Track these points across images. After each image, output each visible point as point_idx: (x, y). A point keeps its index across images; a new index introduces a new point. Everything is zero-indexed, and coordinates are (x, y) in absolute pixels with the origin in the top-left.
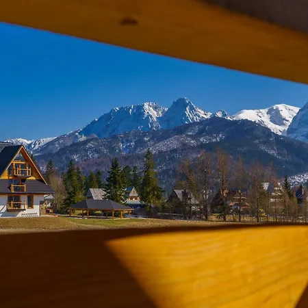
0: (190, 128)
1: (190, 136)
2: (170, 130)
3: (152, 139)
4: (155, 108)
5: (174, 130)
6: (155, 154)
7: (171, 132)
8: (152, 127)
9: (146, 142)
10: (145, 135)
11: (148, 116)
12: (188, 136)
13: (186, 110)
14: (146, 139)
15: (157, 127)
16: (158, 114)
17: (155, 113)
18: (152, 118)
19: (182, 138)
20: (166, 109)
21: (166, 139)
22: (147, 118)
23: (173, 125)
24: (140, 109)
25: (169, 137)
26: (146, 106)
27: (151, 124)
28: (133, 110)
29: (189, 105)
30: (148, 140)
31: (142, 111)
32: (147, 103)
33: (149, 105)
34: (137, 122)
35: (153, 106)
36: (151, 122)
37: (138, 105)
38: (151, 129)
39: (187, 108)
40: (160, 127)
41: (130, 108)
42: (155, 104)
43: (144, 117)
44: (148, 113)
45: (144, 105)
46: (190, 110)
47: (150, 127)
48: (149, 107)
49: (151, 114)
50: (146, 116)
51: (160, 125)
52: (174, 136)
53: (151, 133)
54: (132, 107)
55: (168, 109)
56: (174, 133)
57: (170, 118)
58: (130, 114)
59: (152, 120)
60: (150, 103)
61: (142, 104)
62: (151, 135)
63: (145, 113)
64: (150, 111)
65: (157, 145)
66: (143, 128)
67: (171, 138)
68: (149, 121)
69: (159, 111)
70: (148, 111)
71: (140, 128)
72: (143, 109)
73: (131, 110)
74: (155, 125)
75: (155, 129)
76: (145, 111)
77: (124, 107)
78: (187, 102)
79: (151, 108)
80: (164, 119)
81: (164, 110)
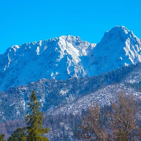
0: (133, 73)
2: (101, 77)
3: (73, 91)
4: (77, 44)
5: (106, 77)
6: (77, 115)
7: (102, 79)
8: (73, 73)
9: (63, 98)
10: (61, 87)
11: (65, 57)
12: (128, 85)
13: (125, 45)
14: (63, 92)
15: (80, 74)
16: (81, 51)
17: (77, 51)
18: (71, 59)
19: (119, 88)
20: (94, 45)
21: (93, 92)
22: (65, 59)
23: (106, 69)
24: (53, 45)
25: (99, 87)
26: (62, 41)
27: (72, 68)
28: (41, 49)
29: (129, 37)
30: (67, 93)
31: (56, 48)
32: (63, 36)
33: (66, 40)
34: (50, 67)
35: (73, 41)
36: (70, 65)
37: (49, 40)
38: (70, 77)
39: (126, 43)
40: (85, 74)
41: (37, 45)
42: (75, 37)
43: (59, 58)
44: (65, 51)
45: (59, 39)
46: (130, 45)
47: (69, 73)
48: (67, 42)
49: (70, 54)
50: (62, 57)
51: (85, 69)
52: (106, 85)
53: (71, 82)
54: (40, 44)
55: (96, 44)
56: (106, 81)
57: (100, 58)
58: (38, 54)
59: (72, 63)
60: (67, 37)
61: (56, 39)
62: (71, 86)
63: (61, 52)
64: (69, 49)
65: (80, 101)
66: (59, 75)
67: (102, 89)
68: (68, 64)
69: (82, 48)
70: (65, 49)
71: (53, 76)
72: (58, 46)
73: (38, 48)
74: (76, 71)
75: (76, 76)
76: (60, 49)
77: (28, 43)
78: (127, 33)
79: (70, 45)
80: (92, 60)
81: (90, 46)
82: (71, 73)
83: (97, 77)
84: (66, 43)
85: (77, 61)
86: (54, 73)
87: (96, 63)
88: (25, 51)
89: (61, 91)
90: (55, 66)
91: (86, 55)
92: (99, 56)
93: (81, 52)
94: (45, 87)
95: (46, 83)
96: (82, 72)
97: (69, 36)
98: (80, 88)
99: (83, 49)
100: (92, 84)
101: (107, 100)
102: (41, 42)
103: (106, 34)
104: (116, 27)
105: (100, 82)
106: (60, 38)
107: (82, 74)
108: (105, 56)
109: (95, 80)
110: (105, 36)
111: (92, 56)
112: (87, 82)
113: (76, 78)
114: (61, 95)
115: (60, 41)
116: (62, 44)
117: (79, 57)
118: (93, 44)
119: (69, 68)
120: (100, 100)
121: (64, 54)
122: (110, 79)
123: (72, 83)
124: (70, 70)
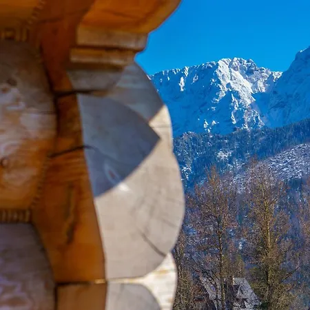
2: (288, 129)
3: (239, 154)
4: (248, 72)
5: (297, 129)
6: (244, 195)
7: (290, 133)
8: (241, 122)
9: (222, 165)
10: (219, 147)
11: (229, 94)
14: (222, 155)
15: (253, 124)
16: (255, 84)
17: (248, 85)
18: (238, 98)
20: (277, 75)
21: (273, 154)
22: (228, 98)
24: (207, 74)
25: (284, 147)
26: (223, 67)
27: (239, 115)
28: (188, 80)
30: (229, 157)
31: (213, 80)
32: (225, 60)
33: (230, 65)
34: (201, 111)
35: (242, 68)
36: (236, 109)
37: (201, 66)
38: (235, 129)
40: (262, 123)
41: (181, 74)
42: (246, 61)
43: (217, 97)
44: (228, 85)
45: (218, 65)
47: (235, 122)
48: (232, 70)
49: (237, 89)
50: (222, 94)
51: (262, 116)
52: (296, 144)
53: (237, 138)
54: (186, 73)
55: (281, 73)
56: (296, 137)
57: (288, 96)
58: (182, 90)
59: (240, 105)
60: (232, 61)
61: (212, 64)
62: (236, 145)
63: (221, 87)
64: (234, 81)
65: (250, 170)
66: (217, 125)
67: (289, 150)
68: (233, 108)
69: (258, 79)
70: (229, 81)
71: (208, 128)
72: (216, 77)
73: (182, 79)
74: (247, 119)
75: (247, 127)
76: (219, 82)
77: (166, 72)
79: (237, 74)
80: (274, 101)
81: (271, 76)
82: (237, 123)
83: (280, 130)
84: (230, 72)
85: (249, 102)
86: (210, 122)
87: (281, 105)
88: (161, 84)
89: (219, 154)
90: (211, 109)
91: (264, 91)
92: (286, 94)
93: (256, 87)
94: (193, 146)
95: (194, 139)
96: (257, 121)
97: (235, 59)
98: (253, 149)
99: (259, 82)
100: (273, 142)
101: (297, 168)
102: (187, 69)
103: (298, 56)
105: (285, 138)
106: (220, 62)
107: (257, 124)
108: (297, 94)
109: (277, 134)
110: (296, 58)
111: (275, 92)
112: (264, 138)
113: (245, 131)
114: (219, 159)
115: (219, 68)
116: (223, 72)
117: (252, 95)
118: (277, 73)
119: (235, 114)
120: (285, 169)
121: (226, 89)
122: (304, 133)
123: (238, 140)
124: (236, 118)
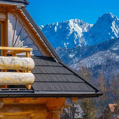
0: (116, 43)
1: (115, 52)
2: (96, 46)
3: (77, 55)
4: (81, 24)
5: (99, 46)
6: (79, 71)
8: (78, 43)
9: (71, 59)
10: (70, 53)
11: (73, 33)
12: (112, 51)
13: (112, 25)
14: (71, 56)
15: (83, 44)
17: (81, 29)
18: (77, 34)
19: (107, 53)
20: (92, 25)
21: (90, 56)
23: (99, 40)
24: (65, 25)
25: (94, 53)
26: (71, 22)
27: (77, 40)
28: (58, 27)
29: (115, 20)
30: (73, 57)
31: (67, 27)
32: (72, 20)
33: (74, 22)
34: (63, 39)
35: (78, 23)
36: (76, 38)
37: (63, 22)
38: (76, 46)
39: (113, 24)
40: (86, 43)
41: (55, 25)
42: (80, 20)
43: (69, 34)
44: (73, 29)
45: (69, 21)
46: (115, 25)
47: (76, 43)
48: (75, 23)
49: (76, 31)
50: (71, 33)
51: (86, 41)
52: (98, 52)
53: (76, 49)
54: (57, 25)
55: (93, 25)
56: (99, 49)
57: (96, 33)
58: (56, 31)
59: (78, 37)
60: (75, 20)
61: (67, 21)
62: (76, 52)
63: (70, 30)
64: (75, 28)
65: (81, 62)
66: (69, 45)
67: (96, 54)
68: (75, 38)
69: (84, 27)
70: (73, 28)
71: (66, 45)
72: (69, 26)
73: (56, 27)
74: (80, 42)
75: (80, 45)
76: (70, 28)
77: (49, 24)
78: (113, 17)
79: (76, 25)
80: (90, 35)
81: (89, 26)
83: (93, 46)
84: (74, 24)
85: (81, 36)
86: (66, 43)
87: (93, 37)
88: (48, 29)
89: (70, 55)
90: (67, 39)
91: (86, 31)
92: (95, 32)
93: (84, 30)
94: (60, 52)
95: (60, 50)
96: (84, 43)
97: (76, 19)
98: (82, 53)
99: (85, 28)
100: (90, 51)
101: (99, 61)
102: (57, 23)
103: (99, 18)
104: (106, 14)
105: (95, 49)
106: (70, 21)
107: (84, 44)
108: (99, 32)
109: (92, 48)
110: (99, 19)
111: (91, 32)
112: (86, 49)
113: (79, 47)
114: (70, 57)
115: (70, 23)
116: (71, 24)
117: (82, 33)
118: (91, 25)
119: (76, 40)
120: (94, 61)
121: (72, 31)
122: (102, 47)
123: (77, 50)
124: (76, 42)
